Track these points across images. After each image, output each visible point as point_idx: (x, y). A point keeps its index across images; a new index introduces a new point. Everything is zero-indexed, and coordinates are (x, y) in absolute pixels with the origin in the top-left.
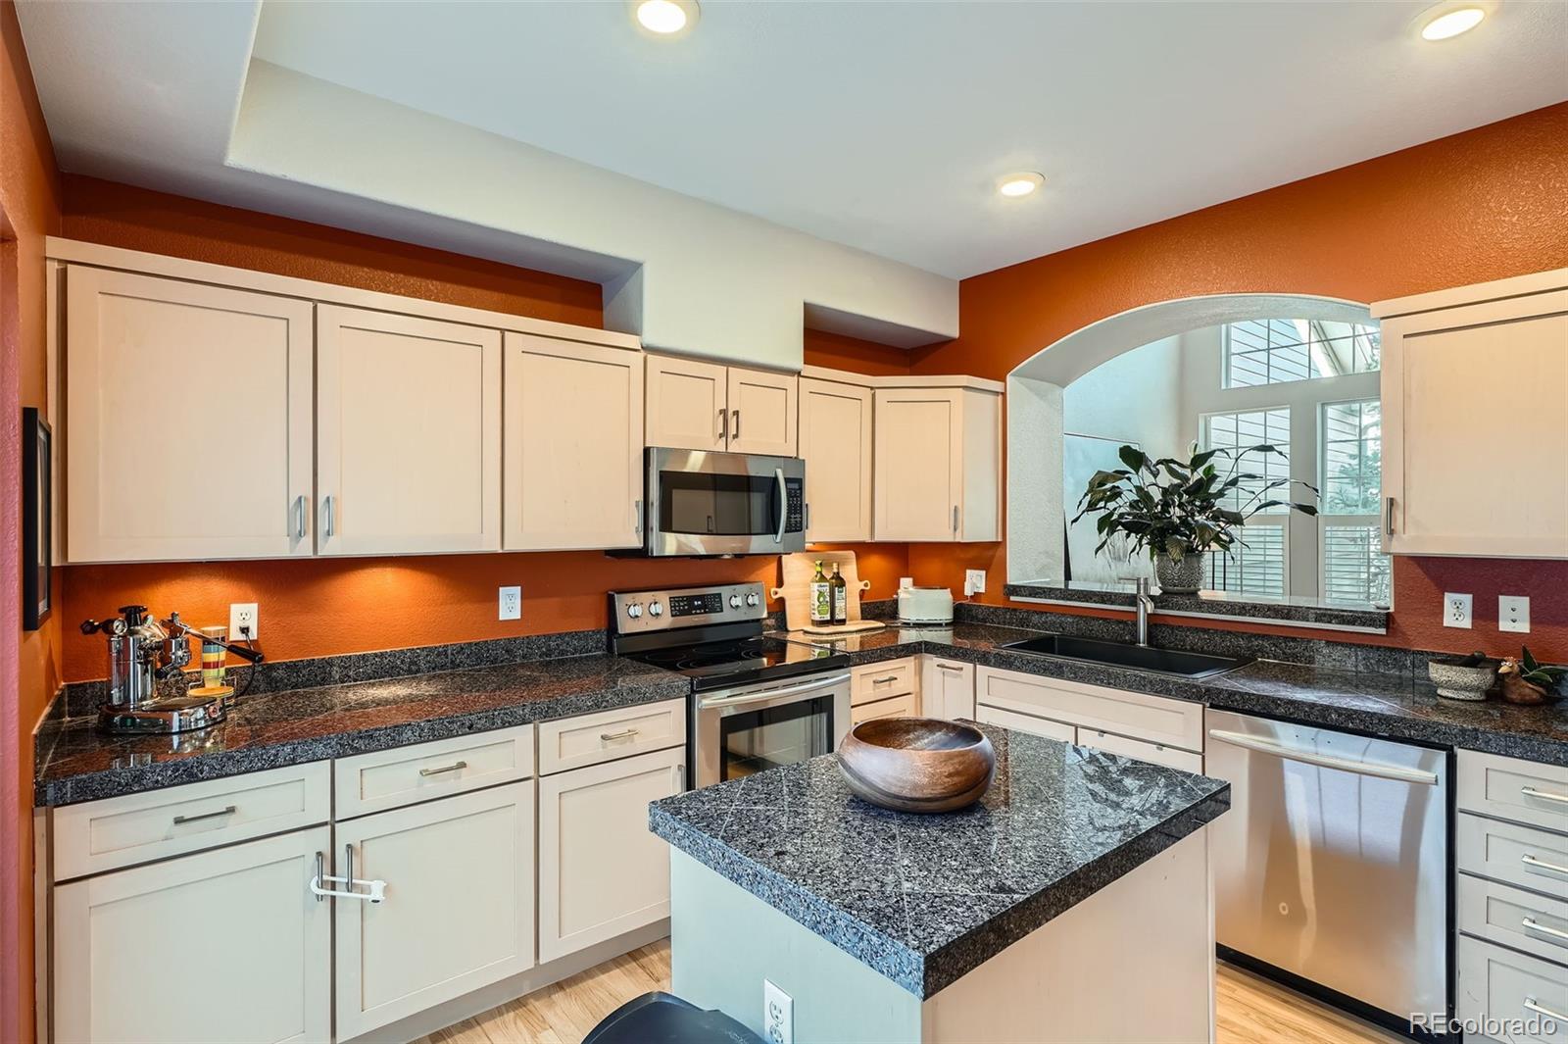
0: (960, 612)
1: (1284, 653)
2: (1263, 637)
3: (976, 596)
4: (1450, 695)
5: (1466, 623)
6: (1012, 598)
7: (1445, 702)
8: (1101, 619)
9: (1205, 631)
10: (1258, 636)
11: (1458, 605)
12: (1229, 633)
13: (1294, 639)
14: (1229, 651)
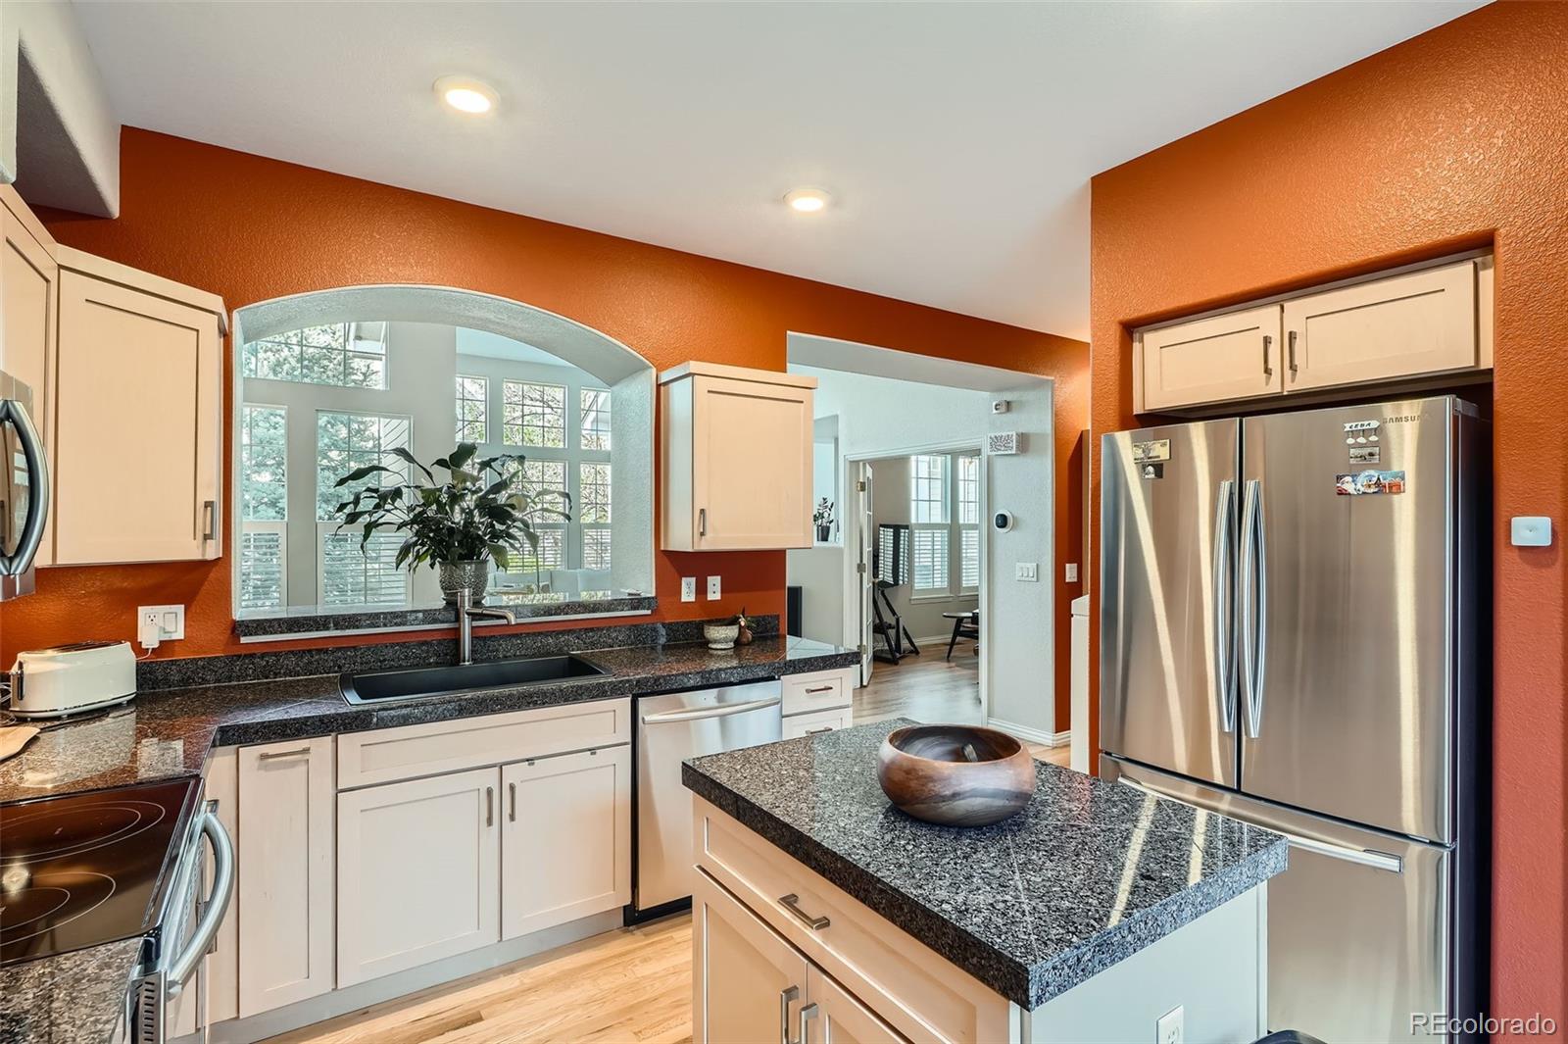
0: (146, 674)
1: (585, 643)
2: (569, 632)
3: (166, 646)
4: (723, 647)
5: (692, 598)
6: (244, 640)
7: (720, 652)
8: (398, 644)
9: (516, 636)
10: (563, 633)
11: (689, 584)
12: (540, 634)
13: (592, 630)
14: (540, 652)
